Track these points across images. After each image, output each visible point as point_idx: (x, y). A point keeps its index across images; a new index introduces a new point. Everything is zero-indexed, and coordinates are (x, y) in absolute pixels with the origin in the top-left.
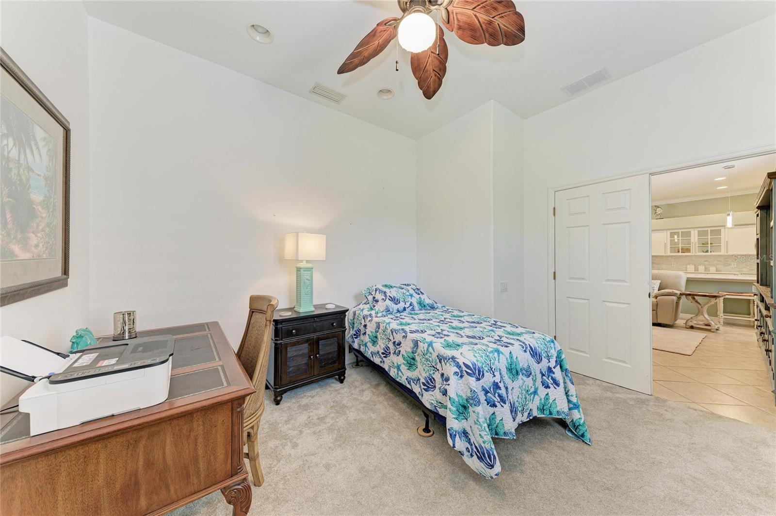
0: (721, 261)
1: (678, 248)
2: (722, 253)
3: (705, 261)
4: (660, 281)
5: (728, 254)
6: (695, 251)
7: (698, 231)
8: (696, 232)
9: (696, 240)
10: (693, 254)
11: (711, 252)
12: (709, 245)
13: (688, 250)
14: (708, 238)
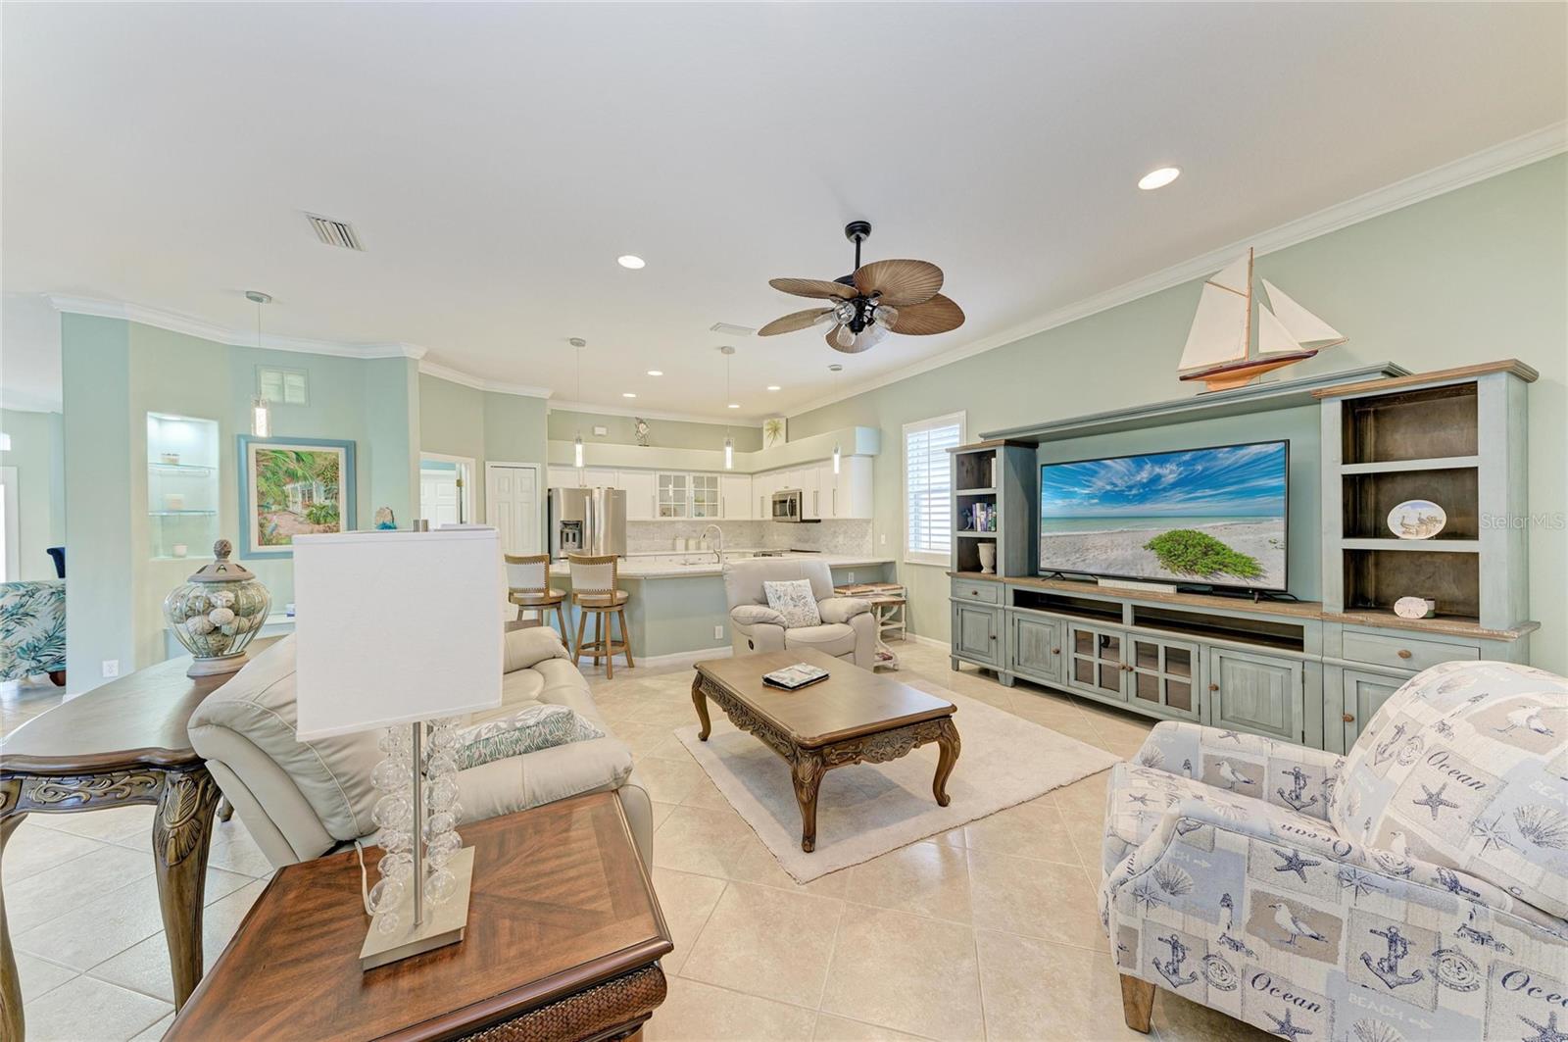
2: (719, 517)
8: (692, 478)
9: (691, 494)
12: (705, 503)
14: (704, 491)
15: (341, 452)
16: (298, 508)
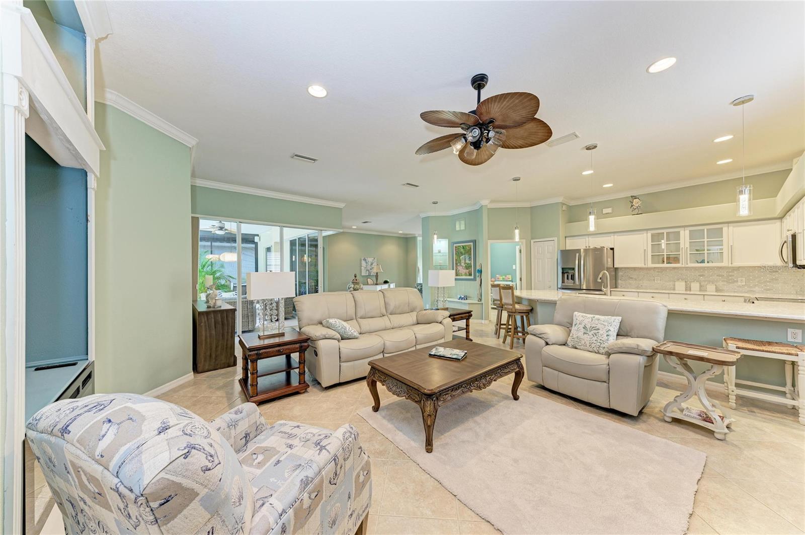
0: (722, 276)
1: (663, 256)
2: (725, 264)
3: (700, 276)
4: (620, 318)
5: (733, 265)
6: (686, 261)
7: (690, 231)
8: (687, 232)
9: (688, 245)
10: (683, 266)
11: (708, 262)
12: (706, 252)
13: (676, 260)
14: (704, 241)
15: (472, 244)
16: (463, 264)
